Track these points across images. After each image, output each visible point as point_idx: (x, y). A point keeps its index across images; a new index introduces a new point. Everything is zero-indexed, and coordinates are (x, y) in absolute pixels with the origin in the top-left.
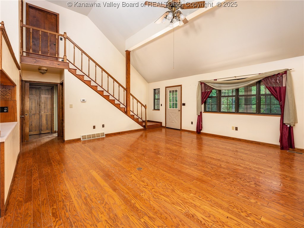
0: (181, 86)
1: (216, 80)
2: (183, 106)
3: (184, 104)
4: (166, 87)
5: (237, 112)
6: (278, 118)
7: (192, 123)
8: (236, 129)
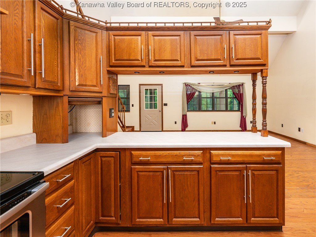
0: (161, 85)
1: (200, 83)
2: (164, 107)
3: (166, 105)
4: (140, 85)
5: (213, 110)
6: (239, 113)
7: (176, 123)
8: (215, 123)
